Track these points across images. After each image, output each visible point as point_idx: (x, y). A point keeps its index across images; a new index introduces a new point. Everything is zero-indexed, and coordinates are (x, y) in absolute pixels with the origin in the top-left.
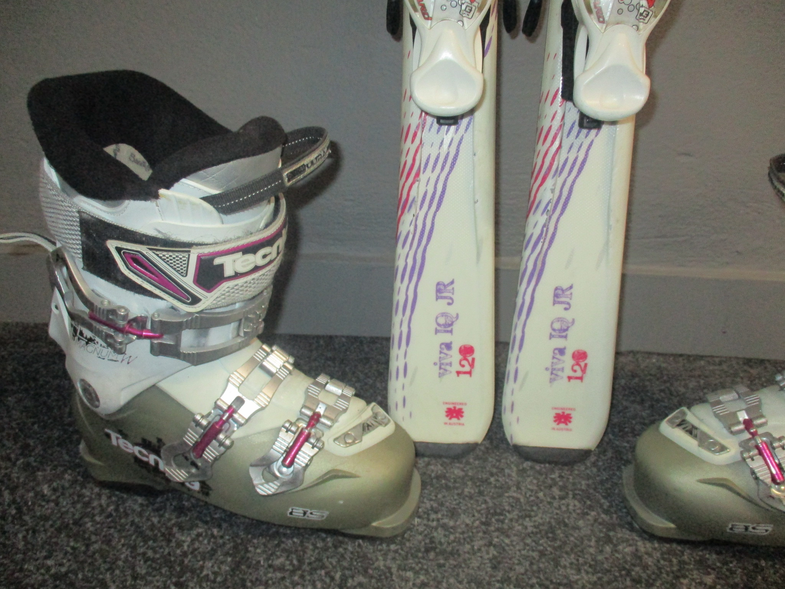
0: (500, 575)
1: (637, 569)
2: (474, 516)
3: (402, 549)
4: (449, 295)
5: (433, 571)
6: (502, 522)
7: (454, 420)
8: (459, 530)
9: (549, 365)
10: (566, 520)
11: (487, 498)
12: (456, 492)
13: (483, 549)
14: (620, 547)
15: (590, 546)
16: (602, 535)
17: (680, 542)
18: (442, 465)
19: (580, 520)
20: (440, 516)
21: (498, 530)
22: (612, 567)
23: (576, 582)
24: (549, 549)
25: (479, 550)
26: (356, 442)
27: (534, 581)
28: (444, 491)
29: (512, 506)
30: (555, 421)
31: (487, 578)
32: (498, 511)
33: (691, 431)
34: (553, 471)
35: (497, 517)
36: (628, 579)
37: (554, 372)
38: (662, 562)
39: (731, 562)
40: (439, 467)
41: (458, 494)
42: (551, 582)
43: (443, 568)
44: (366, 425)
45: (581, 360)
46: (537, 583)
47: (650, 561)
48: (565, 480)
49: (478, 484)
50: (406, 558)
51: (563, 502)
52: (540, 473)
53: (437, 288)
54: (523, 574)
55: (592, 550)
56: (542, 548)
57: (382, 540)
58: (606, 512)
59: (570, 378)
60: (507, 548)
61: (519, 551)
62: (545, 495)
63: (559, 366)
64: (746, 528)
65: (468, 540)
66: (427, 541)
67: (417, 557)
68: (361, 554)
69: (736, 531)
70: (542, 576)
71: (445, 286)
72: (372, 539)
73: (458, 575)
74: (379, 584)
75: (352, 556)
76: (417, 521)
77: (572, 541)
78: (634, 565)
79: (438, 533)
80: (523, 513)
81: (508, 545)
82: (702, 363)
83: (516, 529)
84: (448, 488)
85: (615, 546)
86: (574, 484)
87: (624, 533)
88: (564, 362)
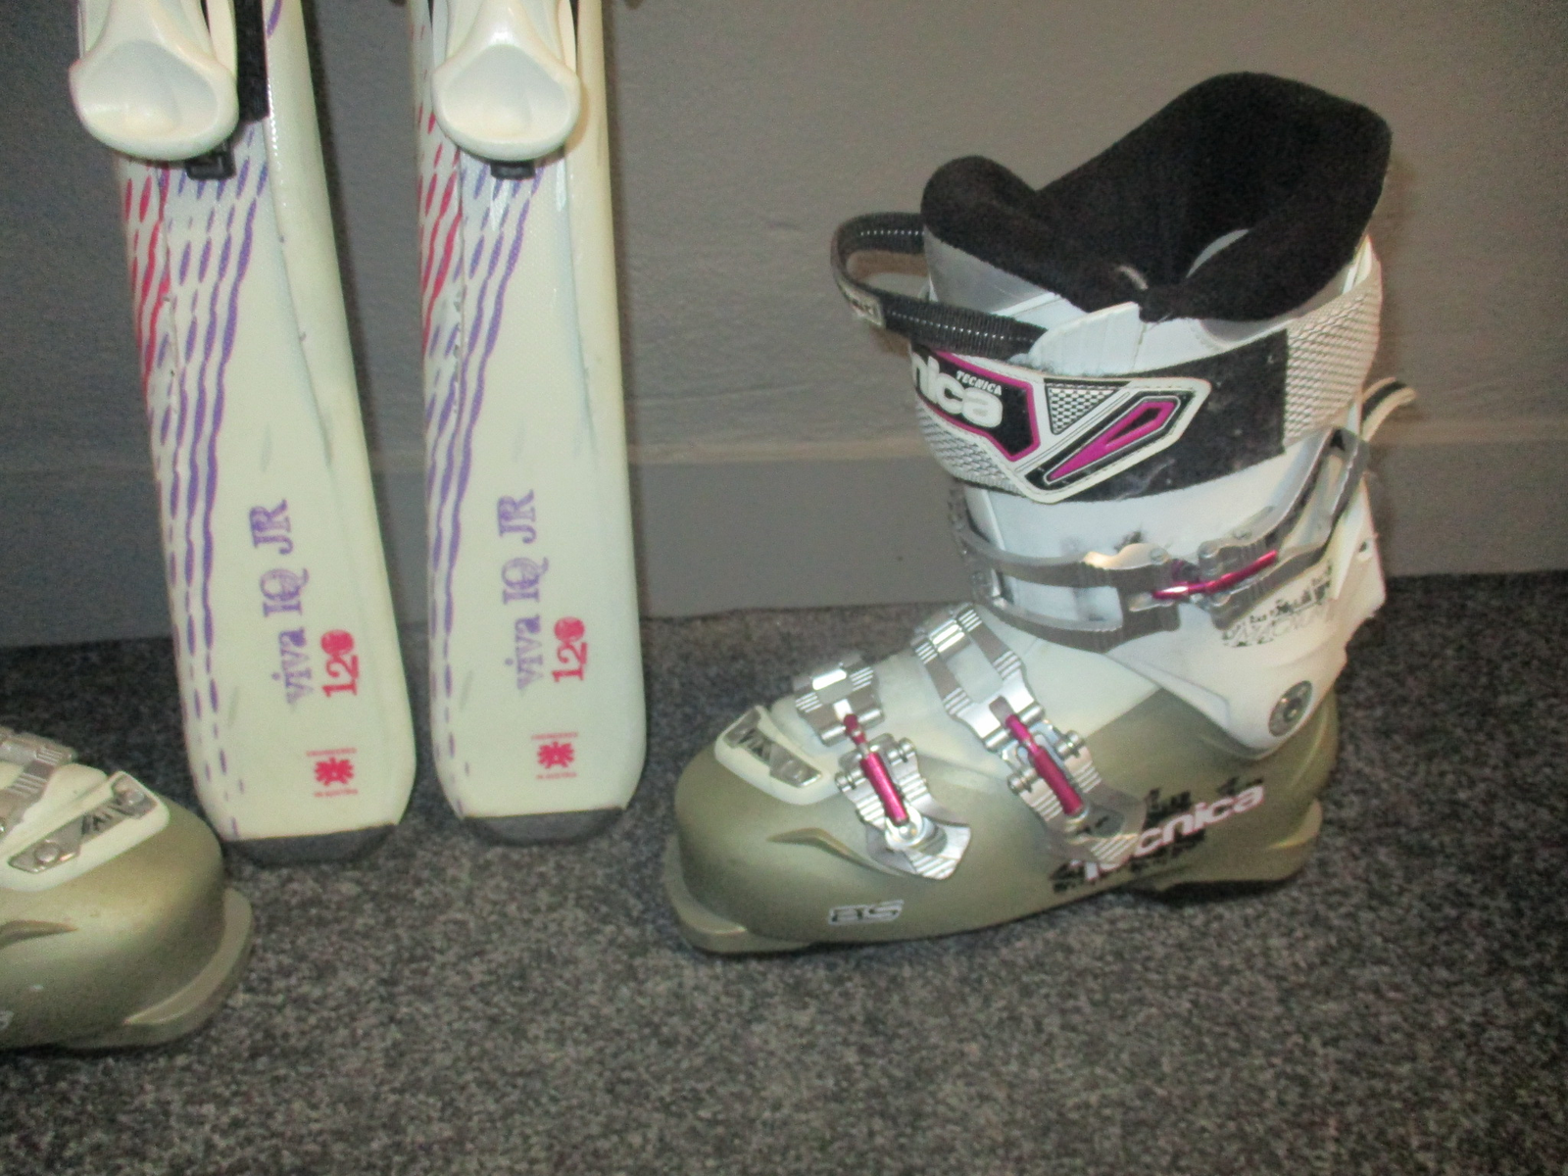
0: (401, 1077)
1: (675, 1020)
2: (366, 970)
3: (200, 1062)
4: (282, 532)
5: (262, 1095)
6: (424, 973)
7: (336, 785)
8: (331, 1003)
9: (511, 653)
10: (554, 950)
11: (401, 931)
12: (337, 927)
13: (375, 1032)
14: (649, 985)
15: (593, 992)
16: (619, 967)
17: (760, 956)
18: (316, 880)
19: (580, 944)
20: (293, 981)
21: (413, 990)
22: (626, 1024)
23: (552, 1066)
24: (510, 1010)
25: (367, 1035)
26: (64, 858)
27: (469, 1076)
28: (313, 929)
29: (450, 940)
30: (542, 762)
31: (373, 1089)
32: (419, 951)
33: (761, 748)
34: (543, 859)
35: (414, 966)
36: (654, 1041)
37: (525, 666)
38: (724, 1000)
39: (850, 979)
40: (310, 883)
41: (341, 933)
42: (503, 1072)
43: (284, 1085)
44: (92, 820)
45: (573, 638)
46: (475, 1079)
47: (701, 1002)
48: (565, 873)
49: (385, 906)
50: (205, 1078)
51: (555, 915)
52: (518, 866)
53: (251, 520)
54: (447, 1068)
55: (593, 1000)
56: (495, 1011)
57: (156, 1050)
58: (637, 922)
59: (557, 675)
60: (423, 1023)
61: (449, 1024)
62: (519, 909)
63: (533, 653)
64: (860, 914)
65: (347, 1019)
66: (259, 1036)
67: (231, 1070)
68: (109, 1085)
69: (843, 921)
70: (486, 1066)
71: (269, 515)
72: (136, 1052)
73: (312, 1092)
74: (137, 1141)
75: (85, 1094)
76: (240, 998)
77: (558, 988)
78: (670, 1014)
79: (284, 1017)
80: (470, 949)
81: (426, 1017)
82: (867, 619)
83: (449, 982)
84: (321, 923)
85: (642, 982)
86: (581, 879)
87: (665, 958)
88: (540, 645)
